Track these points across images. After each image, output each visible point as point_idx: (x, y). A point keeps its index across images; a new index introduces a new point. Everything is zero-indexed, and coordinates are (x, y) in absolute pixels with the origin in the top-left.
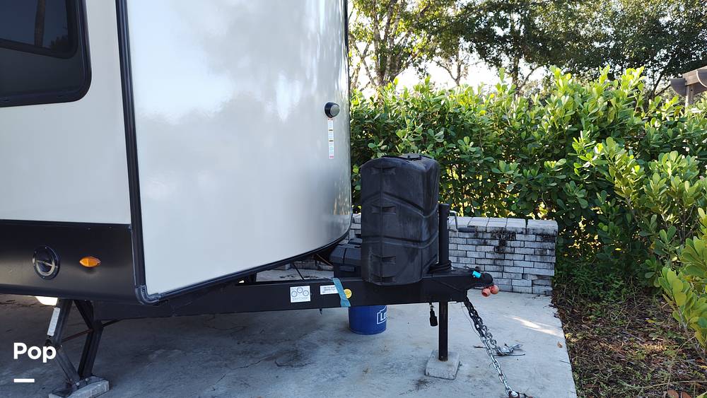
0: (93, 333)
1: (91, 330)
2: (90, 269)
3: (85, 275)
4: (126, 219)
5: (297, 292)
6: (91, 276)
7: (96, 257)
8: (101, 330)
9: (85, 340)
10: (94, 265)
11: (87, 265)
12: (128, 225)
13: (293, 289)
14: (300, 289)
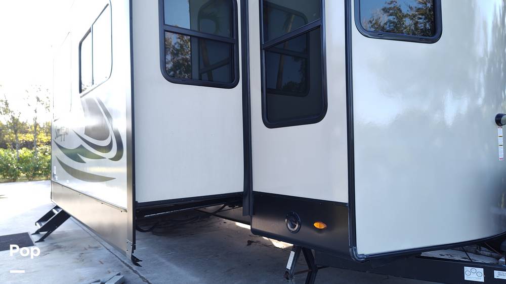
0: (312, 272)
1: (311, 270)
2: (320, 230)
3: (316, 233)
4: (345, 200)
5: (471, 272)
6: (320, 235)
7: (324, 222)
8: (316, 271)
9: (307, 275)
10: (322, 228)
11: (318, 227)
12: (346, 203)
13: (467, 269)
14: (474, 270)
